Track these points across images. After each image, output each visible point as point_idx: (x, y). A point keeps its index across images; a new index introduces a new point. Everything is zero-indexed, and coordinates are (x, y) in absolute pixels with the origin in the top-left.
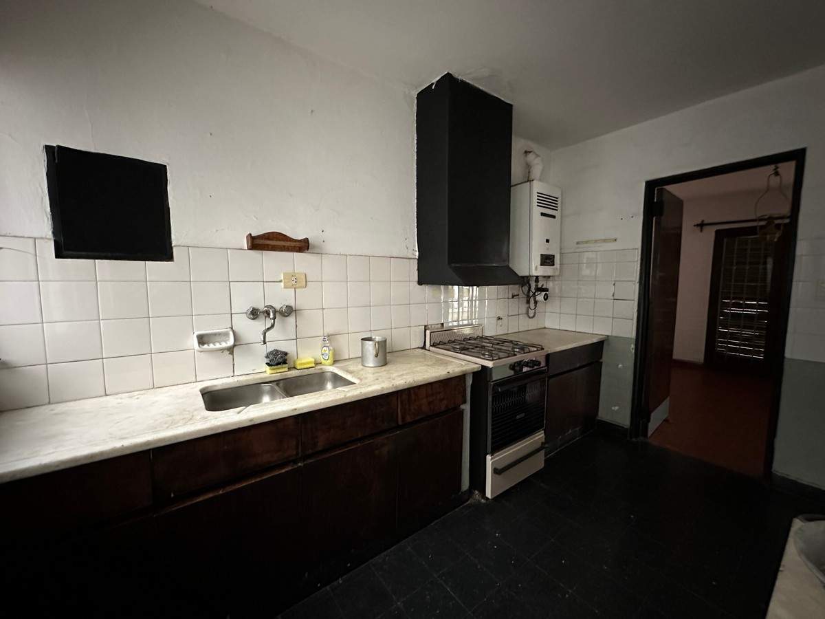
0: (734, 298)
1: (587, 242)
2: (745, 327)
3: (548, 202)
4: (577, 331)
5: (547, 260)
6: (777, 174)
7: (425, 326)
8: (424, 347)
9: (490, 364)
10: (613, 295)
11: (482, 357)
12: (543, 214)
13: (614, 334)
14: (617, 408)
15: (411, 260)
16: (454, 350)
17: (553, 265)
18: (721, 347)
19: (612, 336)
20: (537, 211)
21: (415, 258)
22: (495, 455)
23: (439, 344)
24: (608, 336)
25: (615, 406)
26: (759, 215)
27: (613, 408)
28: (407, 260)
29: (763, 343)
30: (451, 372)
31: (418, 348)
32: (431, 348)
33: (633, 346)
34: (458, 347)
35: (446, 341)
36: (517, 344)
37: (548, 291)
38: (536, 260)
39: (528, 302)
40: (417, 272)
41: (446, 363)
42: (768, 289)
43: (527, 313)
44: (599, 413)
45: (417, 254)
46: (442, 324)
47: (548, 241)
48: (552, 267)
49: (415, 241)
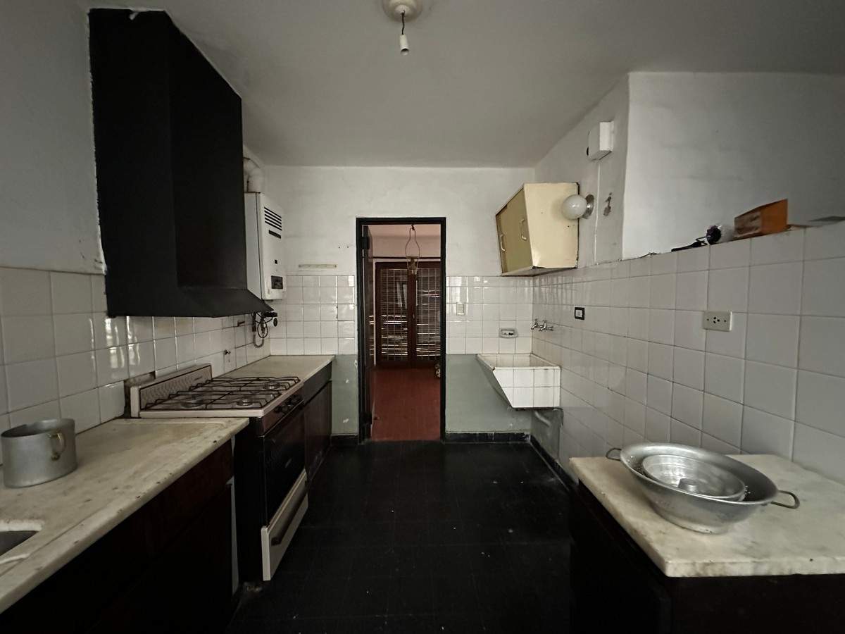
0: (389, 314)
1: (309, 266)
2: (396, 334)
3: (274, 220)
4: (289, 354)
5: (277, 283)
6: (413, 228)
7: (125, 381)
8: (127, 414)
9: (259, 413)
10: (337, 318)
11: (237, 406)
12: (271, 232)
13: (341, 353)
14: (347, 420)
15: (93, 276)
16: (187, 407)
17: (282, 288)
18: (384, 351)
19: (338, 355)
20: (266, 228)
21: (101, 274)
22: (271, 523)
23: (155, 404)
24: (335, 355)
25: (345, 419)
26: (408, 255)
27: (344, 421)
28: (88, 277)
29: (405, 344)
30: (218, 440)
31: (116, 418)
32: (143, 414)
33: (356, 362)
34: (192, 401)
35: (166, 396)
36: (270, 381)
37: (276, 316)
38: (268, 283)
39: (254, 329)
40: (105, 296)
41: (198, 430)
42: (406, 307)
43: (254, 342)
44: (333, 430)
45: (104, 267)
46: (153, 373)
47: (276, 262)
48: (281, 290)
49: (97, 246)
